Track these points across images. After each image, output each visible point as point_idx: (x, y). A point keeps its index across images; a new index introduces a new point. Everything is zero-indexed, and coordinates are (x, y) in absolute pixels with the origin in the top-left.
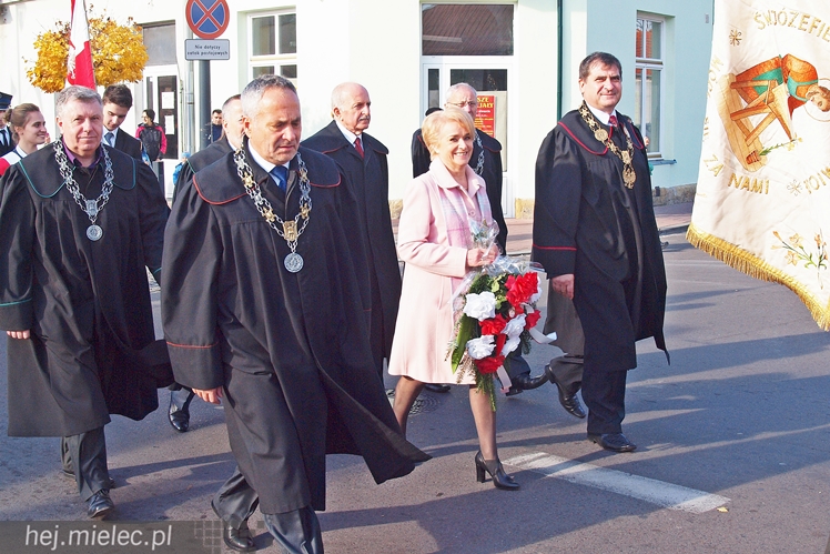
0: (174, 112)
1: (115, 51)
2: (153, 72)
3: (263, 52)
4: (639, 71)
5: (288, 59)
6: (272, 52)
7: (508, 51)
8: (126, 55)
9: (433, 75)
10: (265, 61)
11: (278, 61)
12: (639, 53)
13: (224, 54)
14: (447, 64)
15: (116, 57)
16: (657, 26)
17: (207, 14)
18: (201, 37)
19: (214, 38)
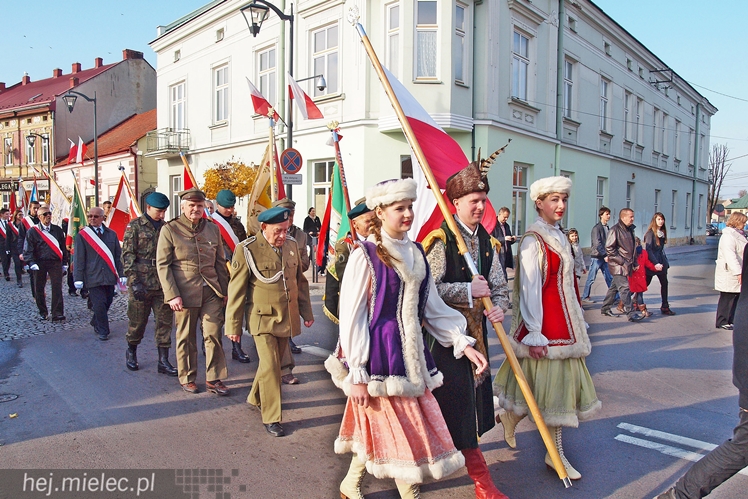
1: (244, 179)
3: (320, 181)
4: (514, 193)
6: (325, 180)
10: (321, 185)
11: (327, 185)
12: (515, 183)
13: (299, 182)
15: (245, 182)
16: (525, 170)
17: (291, 161)
18: (288, 173)
19: (294, 173)
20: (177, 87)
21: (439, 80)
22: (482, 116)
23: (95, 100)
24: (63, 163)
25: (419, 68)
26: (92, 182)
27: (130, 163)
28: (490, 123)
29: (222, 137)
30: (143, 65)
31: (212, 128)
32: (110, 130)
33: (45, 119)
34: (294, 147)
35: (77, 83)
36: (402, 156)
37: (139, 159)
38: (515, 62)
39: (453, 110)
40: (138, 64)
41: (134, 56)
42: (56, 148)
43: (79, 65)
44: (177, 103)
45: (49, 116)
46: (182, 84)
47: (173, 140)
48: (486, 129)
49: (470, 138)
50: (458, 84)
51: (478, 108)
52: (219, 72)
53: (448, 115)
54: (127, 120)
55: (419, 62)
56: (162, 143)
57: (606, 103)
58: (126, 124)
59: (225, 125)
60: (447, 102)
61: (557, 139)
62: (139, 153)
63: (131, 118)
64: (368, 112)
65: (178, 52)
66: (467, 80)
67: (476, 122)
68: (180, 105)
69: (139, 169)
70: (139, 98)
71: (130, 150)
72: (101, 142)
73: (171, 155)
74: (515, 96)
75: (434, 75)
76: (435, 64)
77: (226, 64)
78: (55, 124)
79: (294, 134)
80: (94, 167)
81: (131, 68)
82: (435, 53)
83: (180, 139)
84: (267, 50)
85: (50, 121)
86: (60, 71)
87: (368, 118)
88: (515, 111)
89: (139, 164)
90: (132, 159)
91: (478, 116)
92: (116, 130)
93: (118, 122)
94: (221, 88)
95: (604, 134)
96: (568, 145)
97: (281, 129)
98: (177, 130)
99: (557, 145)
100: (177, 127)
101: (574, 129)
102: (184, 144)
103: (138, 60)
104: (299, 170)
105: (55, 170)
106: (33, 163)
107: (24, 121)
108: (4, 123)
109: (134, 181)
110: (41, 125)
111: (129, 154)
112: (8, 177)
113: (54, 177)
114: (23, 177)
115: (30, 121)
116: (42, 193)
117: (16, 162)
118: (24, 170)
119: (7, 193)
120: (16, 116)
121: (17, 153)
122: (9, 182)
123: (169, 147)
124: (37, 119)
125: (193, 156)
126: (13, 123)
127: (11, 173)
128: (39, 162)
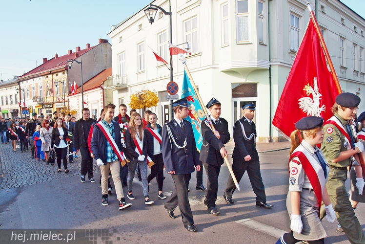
0: (168, 114)
1: (150, 98)
7: (256, 96)
8: (153, 99)
9: (235, 103)
14: (239, 100)
17: (172, 88)
18: (171, 94)
19: (174, 94)
20: (121, 55)
21: (250, 42)
22: (274, 60)
23: (81, 63)
24: (71, 94)
25: (239, 36)
26: (85, 103)
27: (101, 93)
28: (279, 63)
29: (143, 78)
30: (108, 46)
31: (138, 73)
32: (94, 77)
33: (64, 73)
34: (174, 81)
35: (78, 56)
36: (232, 84)
37: (105, 91)
38: (292, 30)
39: (258, 58)
40: (106, 45)
41: (103, 41)
42: (69, 87)
43: (79, 48)
44: (121, 62)
46: (123, 53)
47: (120, 81)
48: (277, 66)
49: (268, 72)
50: (261, 44)
51: (272, 56)
52: (140, 46)
53: (256, 61)
54: (101, 72)
55: (239, 33)
56: (114, 83)
57: (343, 50)
58: (101, 74)
59: (144, 72)
60: (255, 54)
62: (105, 88)
63: (103, 71)
64: (213, 61)
65: (121, 37)
66: (266, 42)
67: (271, 64)
68: (122, 63)
69: (105, 96)
70: (107, 62)
71: (100, 86)
73: (119, 88)
74: (292, 48)
75: (248, 39)
76: (248, 34)
77: (143, 41)
78: (68, 76)
79: (173, 75)
80: (81, 96)
81: (103, 47)
82: (247, 28)
83: (123, 80)
84: (163, 33)
85: (66, 74)
86: (71, 51)
87: (213, 64)
88: (292, 57)
89: (105, 93)
90: (102, 90)
91: (272, 60)
93: (97, 74)
94: (141, 54)
95: (342, 67)
98: (121, 76)
100: (121, 74)
102: (125, 83)
103: (106, 44)
104: (177, 92)
105: (68, 97)
106: (59, 95)
107: (54, 75)
108: (46, 76)
109: (102, 101)
110: (62, 77)
111: (100, 88)
112: (48, 102)
113: (68, 101)
114: (55, 101)
115: (57, 75)
116: (62, 108)
117: (52, 95)
118: (55, 98)
119: (48, 109)
120: (51, 73)
121: (52, 91)
122: (48, 104)
123: (118, 84)
124: (60, 74)
125: (129, 88)
126: (50, 76)
127: (49, 100)
128: (61, 94)
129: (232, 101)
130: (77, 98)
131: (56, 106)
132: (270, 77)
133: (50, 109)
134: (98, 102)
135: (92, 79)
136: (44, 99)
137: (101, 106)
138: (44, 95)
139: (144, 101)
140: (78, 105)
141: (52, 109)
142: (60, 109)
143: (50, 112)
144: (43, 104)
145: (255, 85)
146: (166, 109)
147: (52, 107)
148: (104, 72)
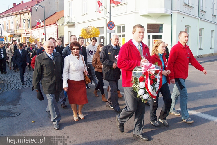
0: (103, 42)
1: (94, 32)
2: (100, 36)
3: (119, 32)
5: (123, 33)
6: (120, 32)
7: (162, 32)
8: (96, 32)
9: (149, 36)
10: (119, 34)
11: (121, 34)
13: (114, 32)
14: (152, 34)
16: (188, 27)
17: (111, 25)
18: (110, 29)
19: (112, 29)
20: (70, 2)
22: (175, 9)
23: (44, 7)
24: (34, 28)
26: (44, 34)
28: (178, 12)
29: (85, 18)
31: (82, 15)
32: (49, 17)
33: (29, 14)
34: (112, 20)
35: (38, 2)
36: (147, 23)
37: (58, 26)
39: (165, 7)
42: (32, 24)
45: (30, 13)
46: (72, 1)
47: (69, 20)
48: (176, 13)
49: (170, 17)
51: (173, 7)
53: (164, 9)
54: (54, 14)
56: (66, 21)
57: (214, 5)
58: (54, 15)
59: (86, 14)
61: (199, 17)
62: (58, 24)
64: (135, 8)
67: (173, 11)
68: (71, 8)
69: (58, 30)
70: (57, 7)
71: (55, 23)
72: (46, 21)
73: (69, 25)
74: (185, 2)
78: (31, 16)
79: (111, 16)
80: (44, 29)
83: (71, 19)
85: (30, 15)
87: (136, 10)
88: (185, 7)
89: (58, 28)
90: (56, 26)
91: (173, 9)
92: (51, 17)
93: (51, 15)
94: (85, 2)
95: (213, 15)
96: (202, 19)
97: (105, 15)
98: (70, 16)
99: (199, 19)
100: (70, 15)
101: (204, 13)
102: (73, 21)
104: (113, 28)
105: (32, 30)
106: (25, 28)
107: (22, 15)
108: (16, 16)
109: (57, 33)
110: (27, 16)
111: (55, 25)
112: (17, 33)
113: (32, 33)
114: (22, 33)
115: (24, 15)
116: (28, 38)
117: (20, 28)
118: (22, 31)
119: (17, 38)
120: (19, 13)
121: (20, 25)
122: (18, 35)
123: (68, 22)
124: (26, 14)
125: (76, 25)
126: (19, 16)
127: (18, 32)
128: (27, 28)
129: (147, 34)
130: (38, 31)
131: (23, 36)
132: (172, 20)
133: (19, 38)
134: (53, 33)
135: (48, 18)
136: (15, 31)
137: (56, 37)
138: (15, 28)
139: (91, 33)
140: (39, 35)
141: (20, 38)
142: (26, 38)
143: (19, 40)
144: (14, 35)
145: (162, 25)
146: (101, 39)
147: (21, 37)
148: (56, 14)
